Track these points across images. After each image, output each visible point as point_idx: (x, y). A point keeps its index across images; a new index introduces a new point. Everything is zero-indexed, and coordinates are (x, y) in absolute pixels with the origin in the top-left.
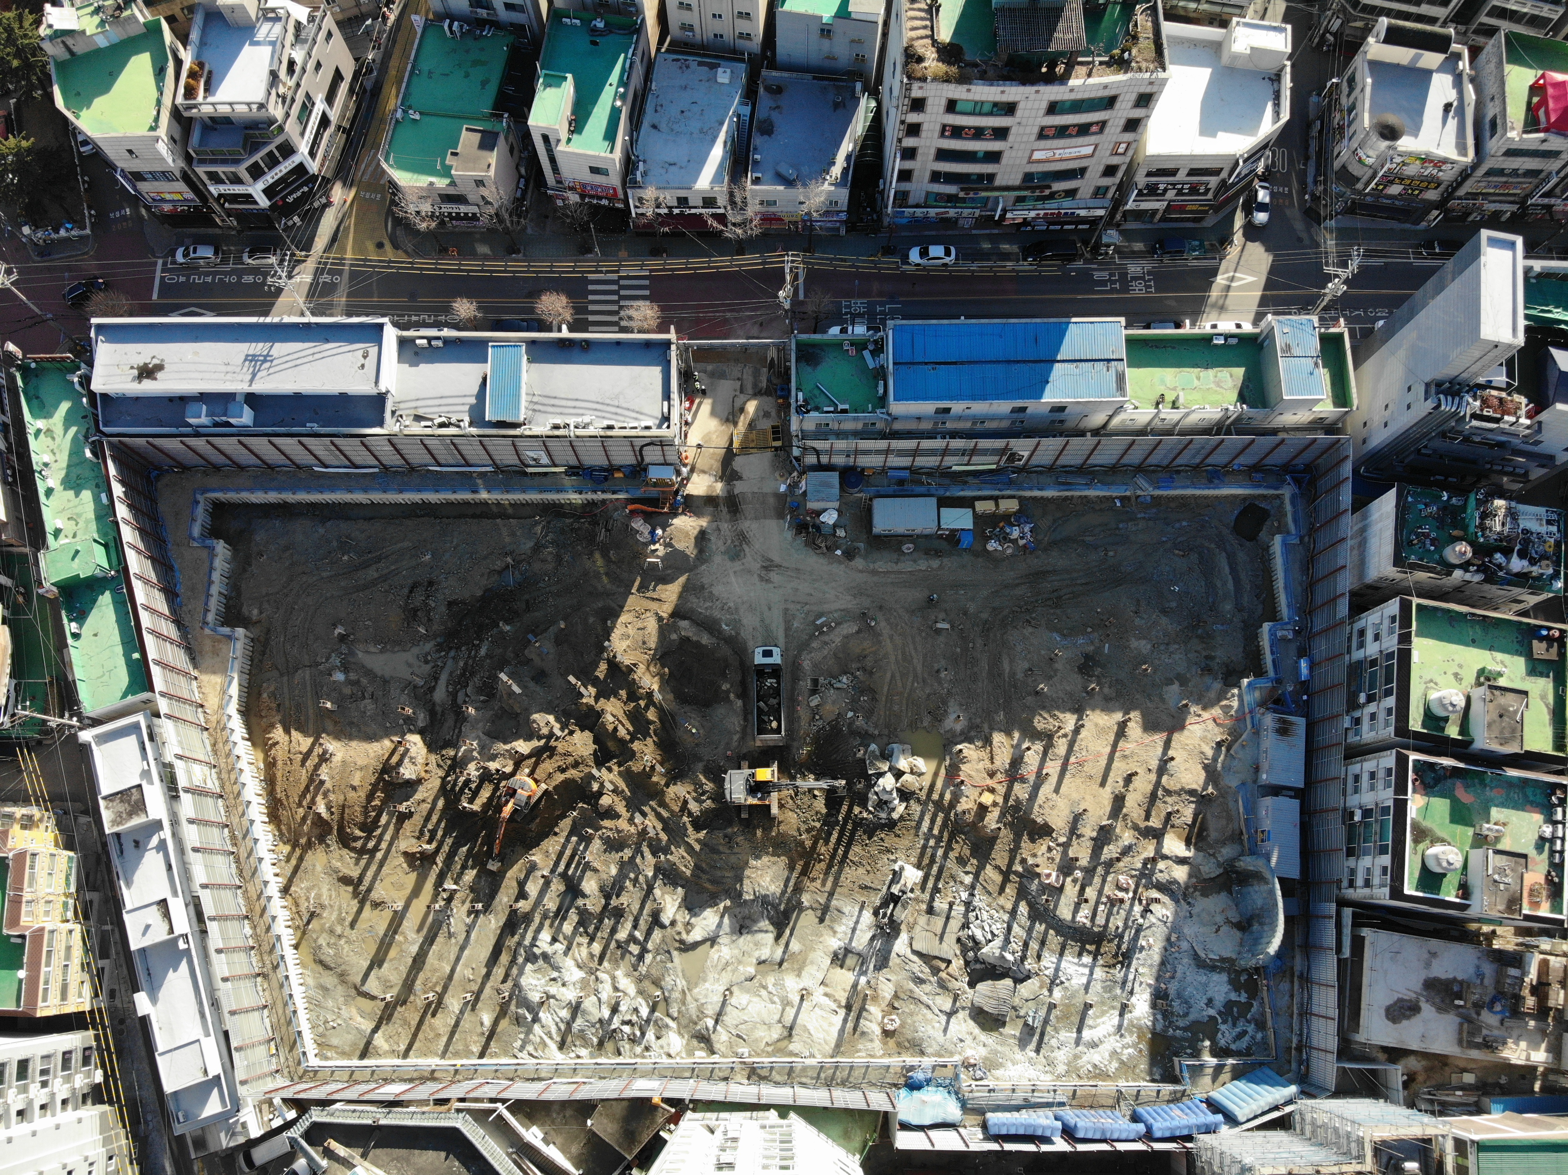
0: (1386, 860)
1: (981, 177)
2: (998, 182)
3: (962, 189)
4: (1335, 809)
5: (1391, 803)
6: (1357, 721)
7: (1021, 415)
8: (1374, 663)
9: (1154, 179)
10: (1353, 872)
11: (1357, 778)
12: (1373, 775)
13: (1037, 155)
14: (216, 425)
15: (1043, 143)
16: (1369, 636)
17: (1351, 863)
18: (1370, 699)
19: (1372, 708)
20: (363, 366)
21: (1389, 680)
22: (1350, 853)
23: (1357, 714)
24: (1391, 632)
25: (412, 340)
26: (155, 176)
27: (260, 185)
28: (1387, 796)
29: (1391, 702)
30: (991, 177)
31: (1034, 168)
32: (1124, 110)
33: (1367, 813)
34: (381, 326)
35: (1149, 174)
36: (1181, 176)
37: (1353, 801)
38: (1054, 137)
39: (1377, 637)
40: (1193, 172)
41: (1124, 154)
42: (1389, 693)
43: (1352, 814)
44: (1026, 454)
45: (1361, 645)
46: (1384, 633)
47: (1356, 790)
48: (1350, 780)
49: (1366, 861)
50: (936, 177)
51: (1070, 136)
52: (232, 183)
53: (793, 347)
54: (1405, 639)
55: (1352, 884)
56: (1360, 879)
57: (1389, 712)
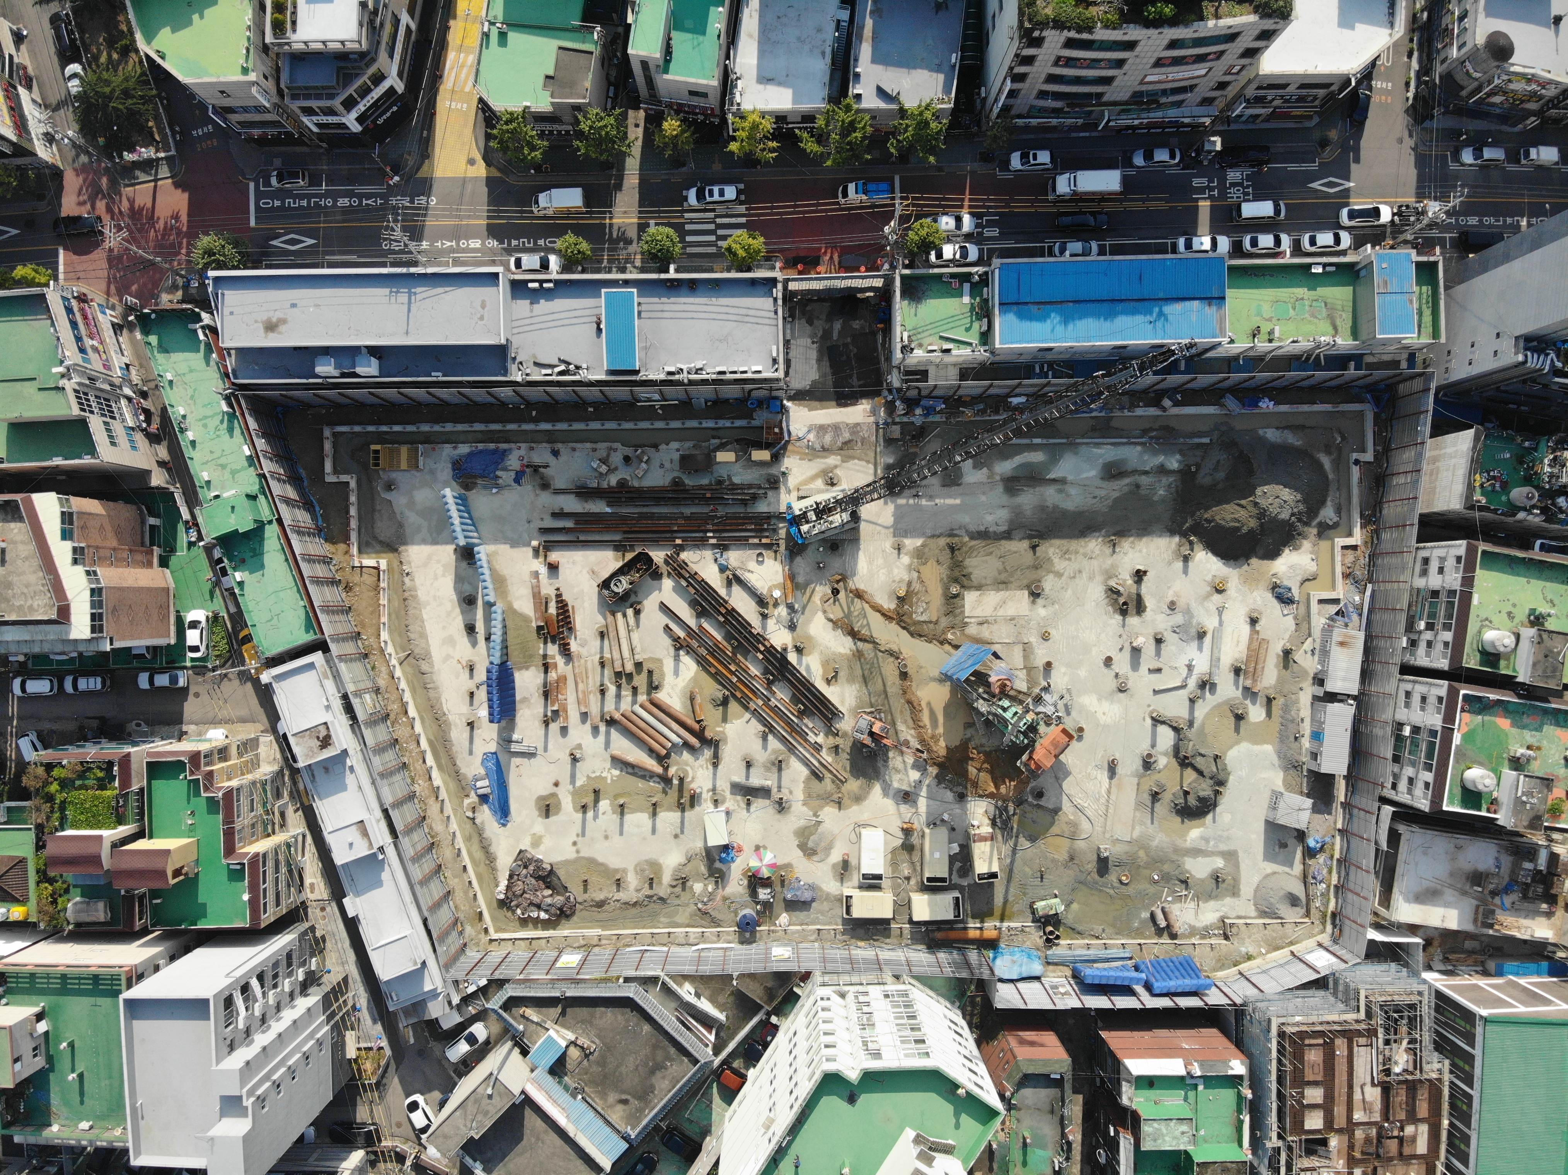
0: (1429, 777)
1: (1089, 95)
2: (1105, 99)
3: (1068, 105)
5: (1439, 729)
6: (1413, 643)
8: (1435, 594)
9: (1262, 92)
10: (1396, 777)
12: (1424, 699)
13: (1149, 79)
14: (343, 375)
15: (1157, 70)
16: (1434, 566)
17: (1395, 767)
18: (1429, 627)
19: (1429, 636)
20: (482, 317)
21: (1448, 616)
22: (1397, 760)
23: (1414, 636)
24: (1455, 570)
25: (524, 283)
26: (246, 110)
27: (354, 115)
28: (1436, 721)
29: (1448, 636)
30: (1100, 95)
31: (1144, 88)
32: (1245, 42)
33: (1416, 730)
34: (496, 275)
35: (1259, 88)
36: (1291, 89)
37: (1402, 715)
38: (1170, 65)
39: (1441, 570)
40: (1303, 86)
41: (1238, 73)
42: (1447, 627)
43: (1400, 725)
45: (1424, 573)
46: (1448, 570)
47: (1407, 705)
48: (1402, 696)
49: (1410, 772)
50: (1043, 94)
51: (1187, 64)
52: (325, 114)
53: (898, 281)
54: (1468, 582)
56: (1403, 785)
57: (1446, 644)
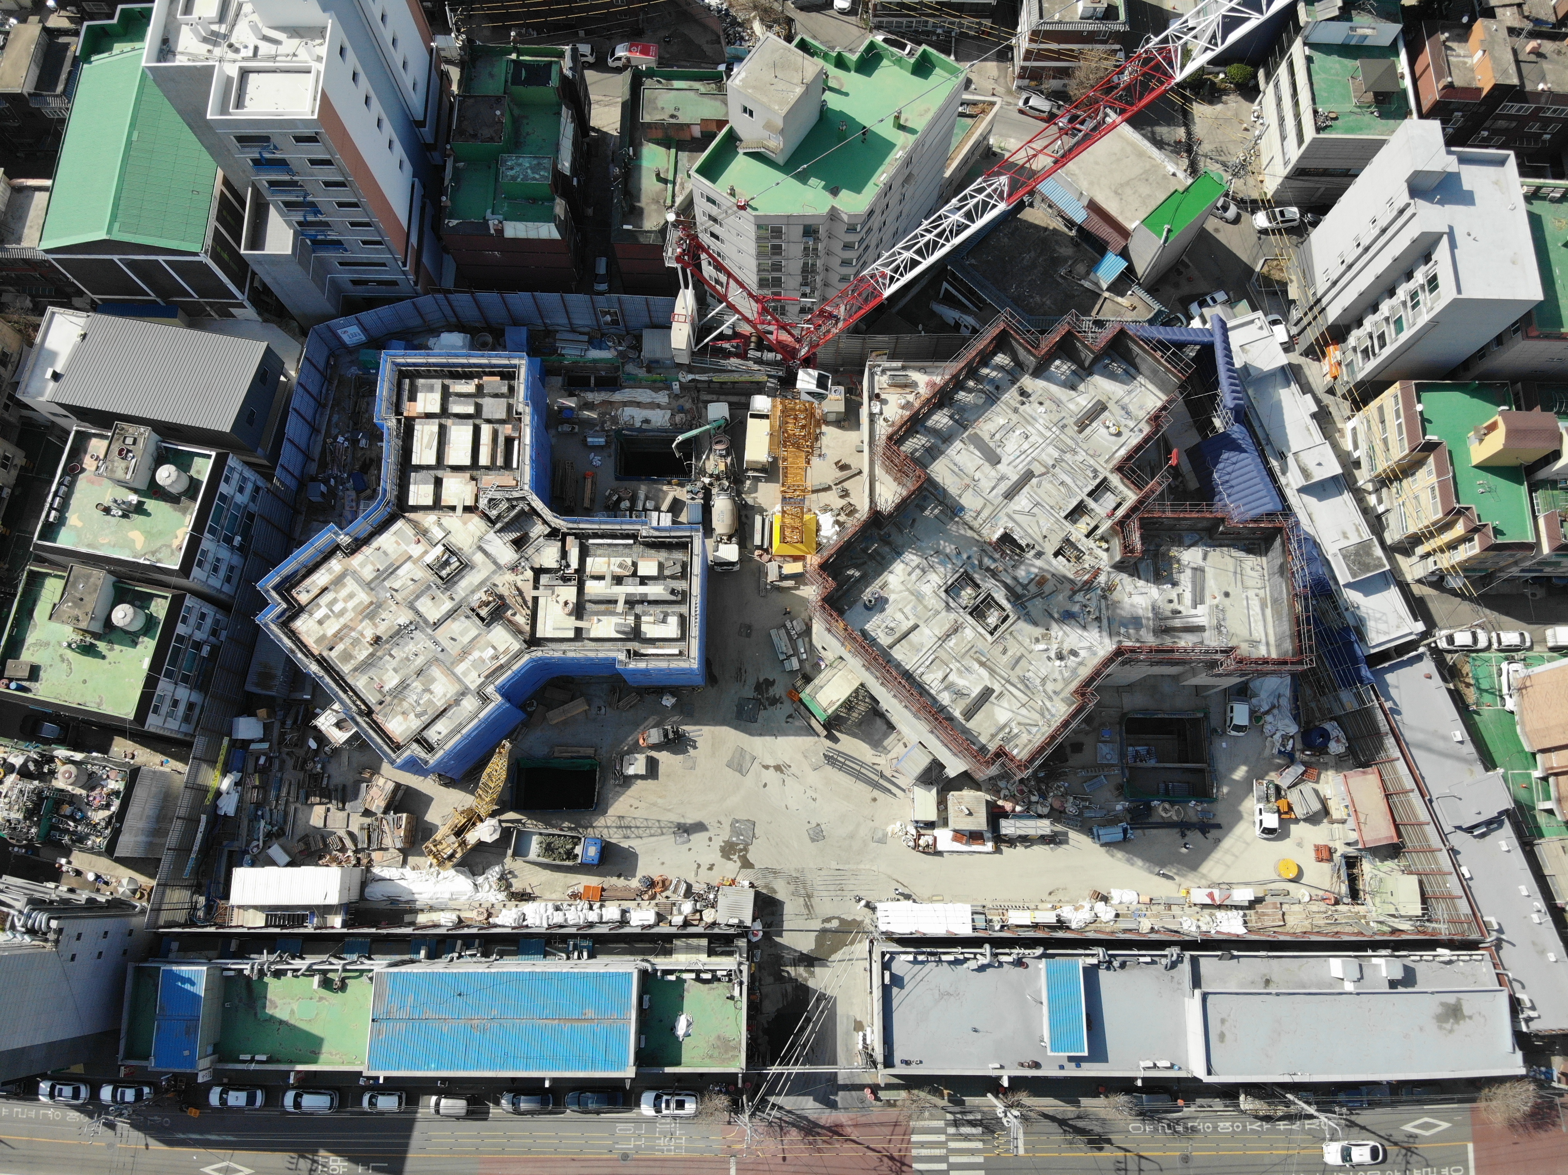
0: (223, 488)
5: (206, 534)
6: (214, 632)
8: (185, 679)
10: (253, 499)
11: (228, 579)
12: (215, 569)
16: (182, 708)
17: (253, 508)
18: (198, 646)
19: (199, 636)
21: (176, 650)
22: (251, 516)
24: (162, 698)
28: (207, 543)
29: (181, 629)
33: (228, 540)
37: (236, 560)
39: (175, 703)
42: (181, 639)
43: (242, 549)
45: (191, 705)
46: (168, 702)
47: (232, 567)
49: (240, 499)
53: (743, 1059)
54: (151, 682)
55: (257, 489)
56: (249, 487)
57: (184, 620)
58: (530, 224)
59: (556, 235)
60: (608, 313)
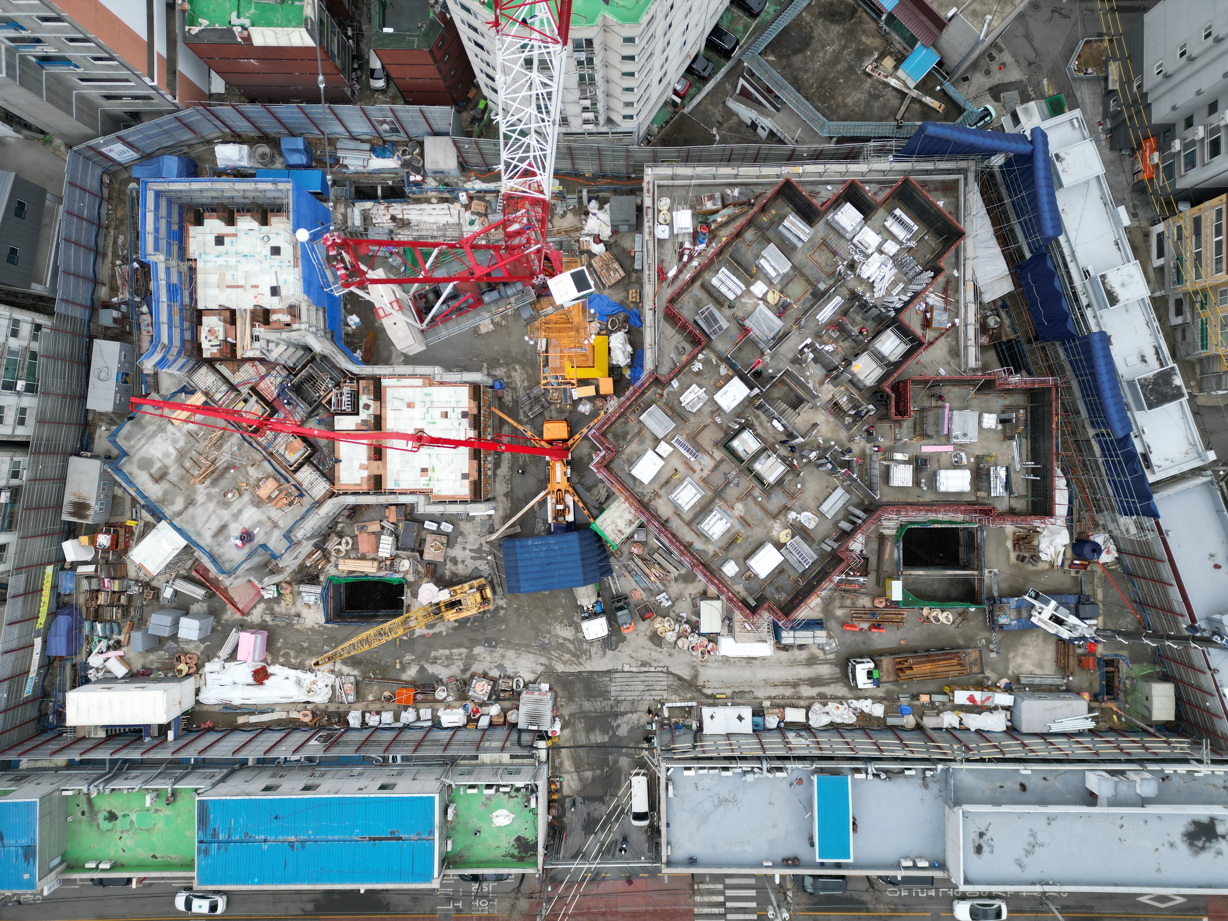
4: (46, 394)
6: (13, 474)
7: (311, 781)
14: (1122, 773)
20: (981, 835)
23: (15, 482)
25: (932, 867)
34: (967, 882)
37: (29, 401)
44: (313, 742)
47: (23, 410)
48: (30, 421)
53: (540, 859)
55: (38, 327)
58: (278, 29)
59: (309, 42)
60: (384, 122)
